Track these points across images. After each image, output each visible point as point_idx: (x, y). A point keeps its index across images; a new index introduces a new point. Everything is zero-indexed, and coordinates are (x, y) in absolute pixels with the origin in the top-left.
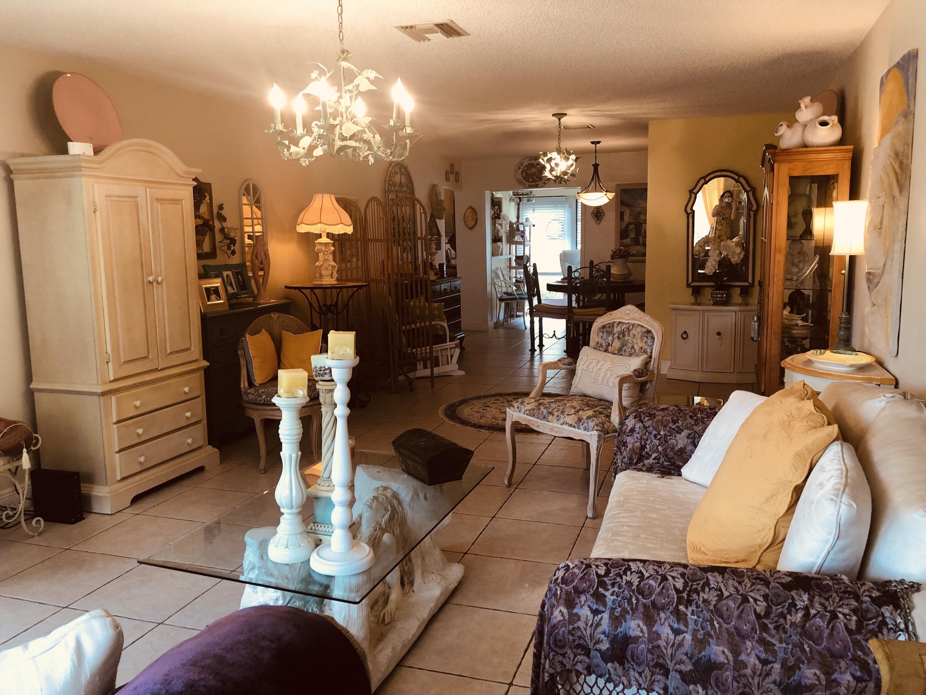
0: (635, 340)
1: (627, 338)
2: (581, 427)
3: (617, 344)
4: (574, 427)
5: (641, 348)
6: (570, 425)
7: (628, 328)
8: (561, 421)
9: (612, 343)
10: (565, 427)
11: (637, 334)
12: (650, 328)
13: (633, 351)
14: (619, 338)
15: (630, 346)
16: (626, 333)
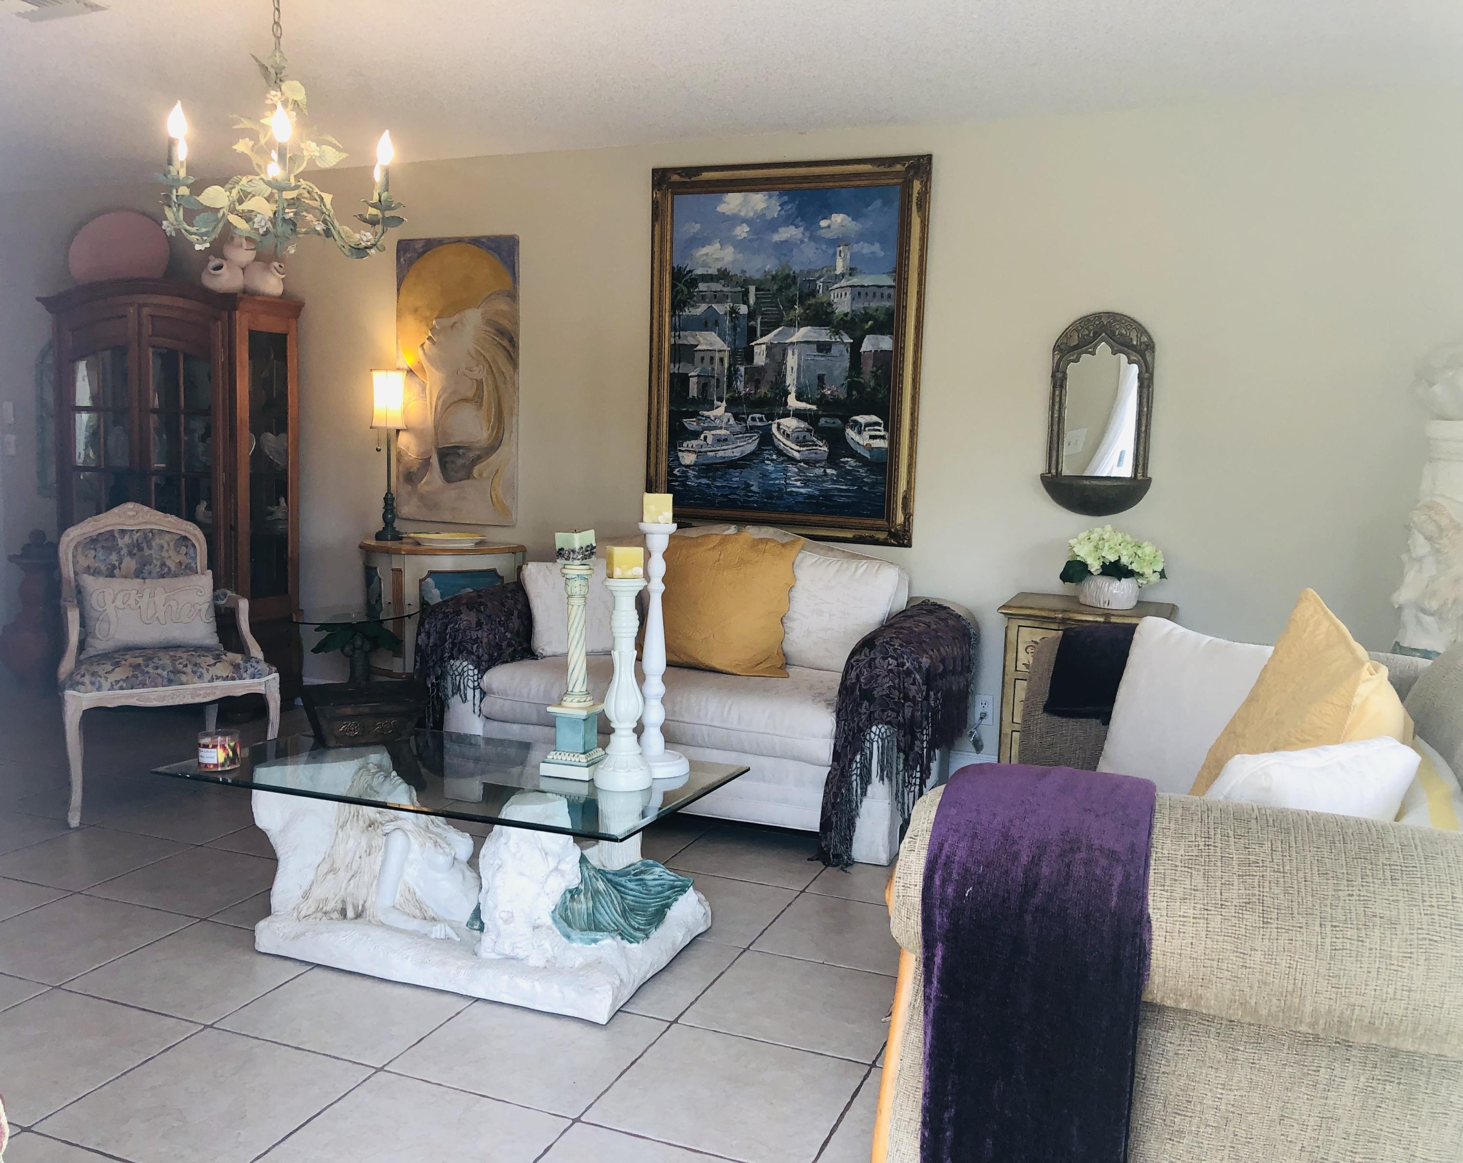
0: (164, 554)
1: (147, 552)
2: (245, 675)
3: (130, 564)
4: (233, 679)
5: (180, 563)
6: (226, 678)
7: (145, 537)
8: (207, 676)
9: (120, 563)
10: (217, 683)
11: (165, 545)
12: (184, 534)
13: (166, 570)
14: (131, 554)
15: (158, 563)
16: (144, 545)
